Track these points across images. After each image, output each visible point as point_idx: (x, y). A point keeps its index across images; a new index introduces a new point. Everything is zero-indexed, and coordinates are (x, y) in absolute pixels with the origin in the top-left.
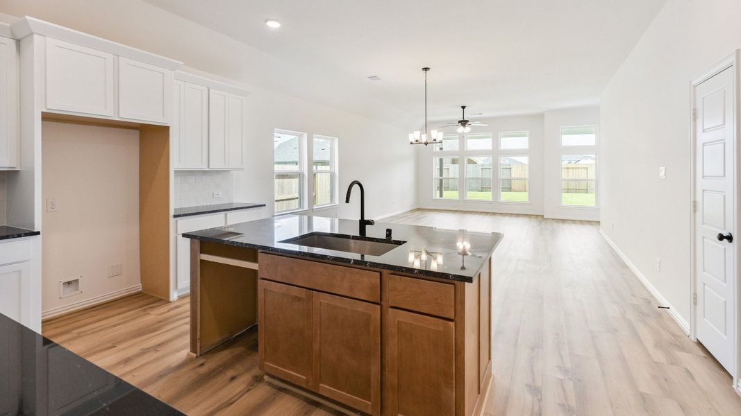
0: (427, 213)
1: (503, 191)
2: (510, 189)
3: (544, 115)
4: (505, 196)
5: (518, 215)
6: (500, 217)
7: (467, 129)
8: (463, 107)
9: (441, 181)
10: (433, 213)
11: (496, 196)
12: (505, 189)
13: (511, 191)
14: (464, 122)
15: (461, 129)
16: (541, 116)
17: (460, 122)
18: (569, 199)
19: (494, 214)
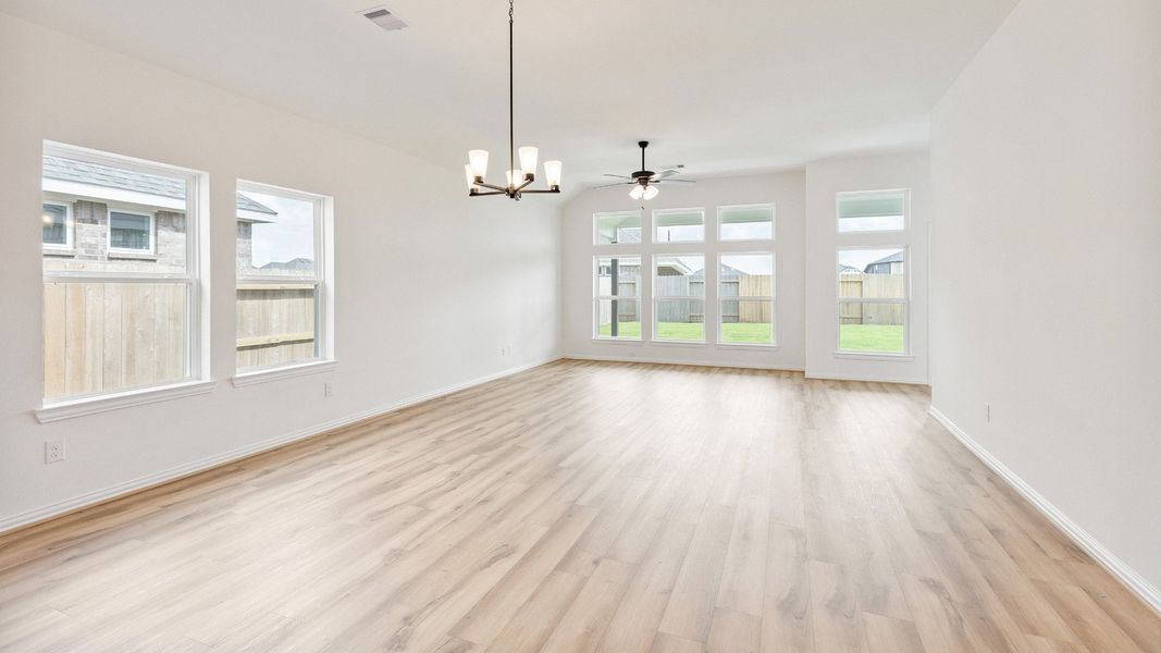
0: (578, 368)
1: (725, 322)
2: (737, 319)
3: (804, 172)
4: (729, 334)
5: (754, 372)
6: (719, 377)
7: (651, 192)
8: (643, 144)
9: (614, 303)
10: (591, 368)
11: (712, 332)
12: (727, 319)
13: (738, 321)
14: (643, 177)
15: (637, 191)
16: (799, 173)
17: (636, 175)
18: (853, 338)
19: (708, 369)
